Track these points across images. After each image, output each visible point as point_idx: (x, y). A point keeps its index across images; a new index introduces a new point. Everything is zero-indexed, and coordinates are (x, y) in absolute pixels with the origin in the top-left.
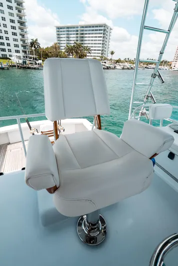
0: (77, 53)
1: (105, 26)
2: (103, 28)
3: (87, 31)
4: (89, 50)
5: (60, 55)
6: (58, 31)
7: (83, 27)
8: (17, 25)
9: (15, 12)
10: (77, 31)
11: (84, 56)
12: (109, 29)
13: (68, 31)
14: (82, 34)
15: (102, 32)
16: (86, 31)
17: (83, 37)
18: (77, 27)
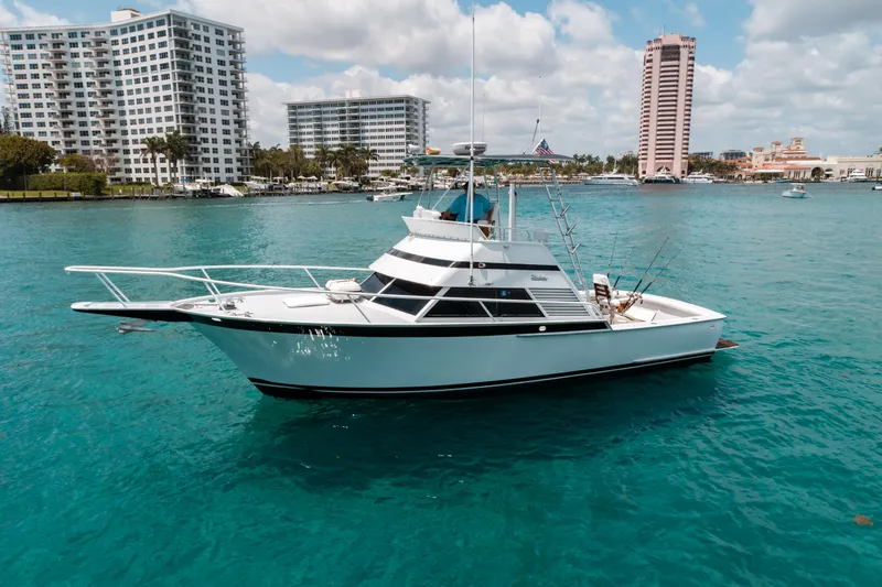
0: (346, 162)
1: (408, 100)
2: (403, 105)
3: (366, 110)
4: (372, 154)
5: (305, 169)
6: (294, 114)
7: (355, 104)
8: (232, 127)
9: (231, 107)
10: (343, 111)
11: (361, 169)
12: (420, 104)
13: (320, 113)
14: (356, 118)
15: (404, 112)
16: (363, 110)
17: (357, 124)
18: (343, 104)
